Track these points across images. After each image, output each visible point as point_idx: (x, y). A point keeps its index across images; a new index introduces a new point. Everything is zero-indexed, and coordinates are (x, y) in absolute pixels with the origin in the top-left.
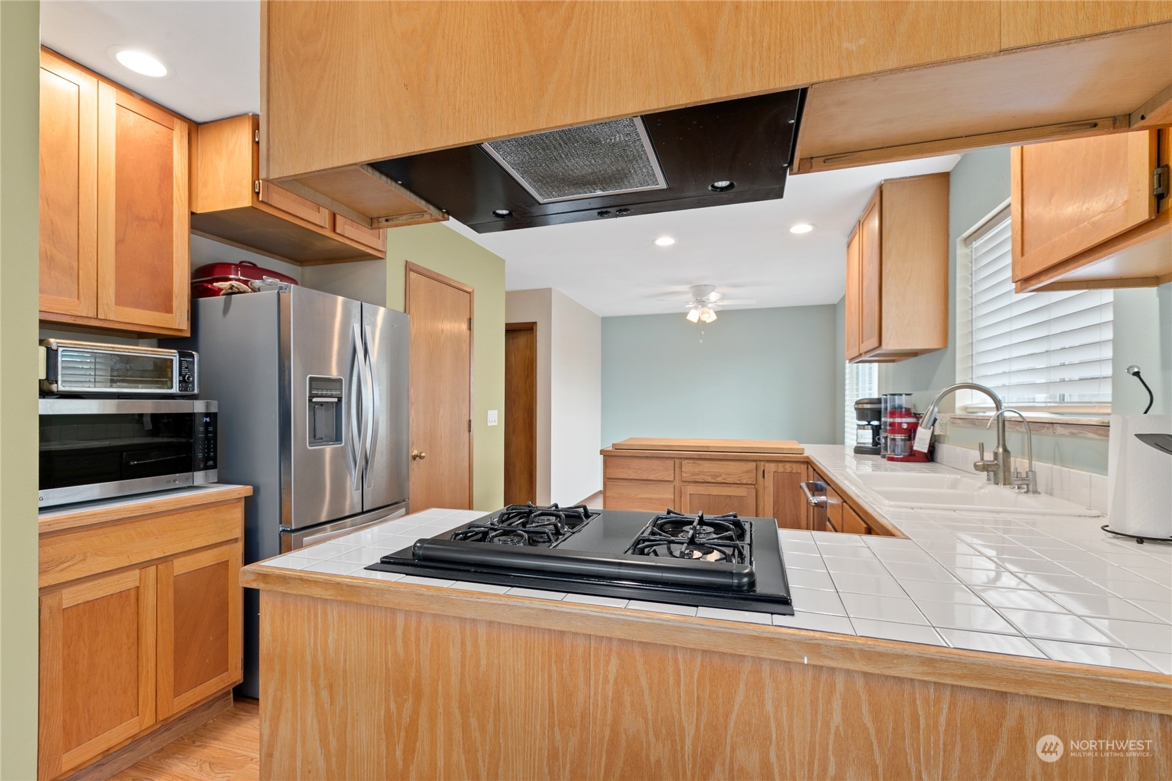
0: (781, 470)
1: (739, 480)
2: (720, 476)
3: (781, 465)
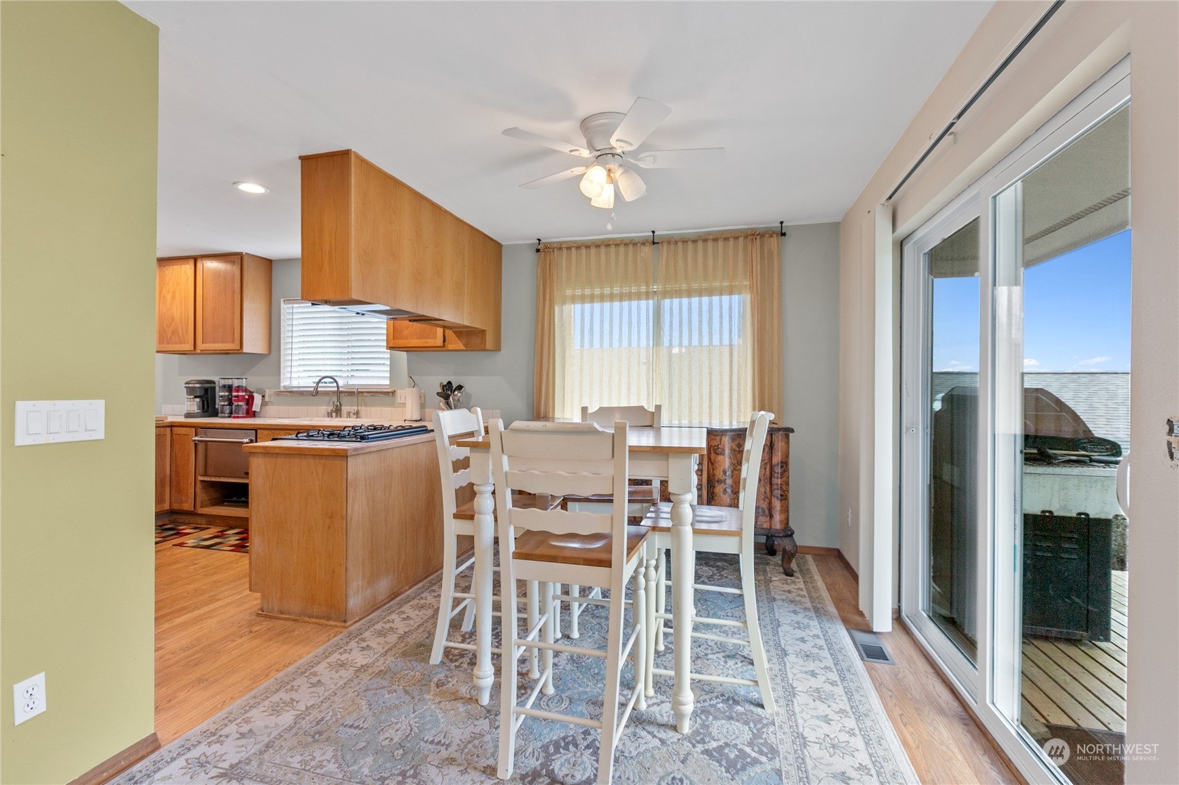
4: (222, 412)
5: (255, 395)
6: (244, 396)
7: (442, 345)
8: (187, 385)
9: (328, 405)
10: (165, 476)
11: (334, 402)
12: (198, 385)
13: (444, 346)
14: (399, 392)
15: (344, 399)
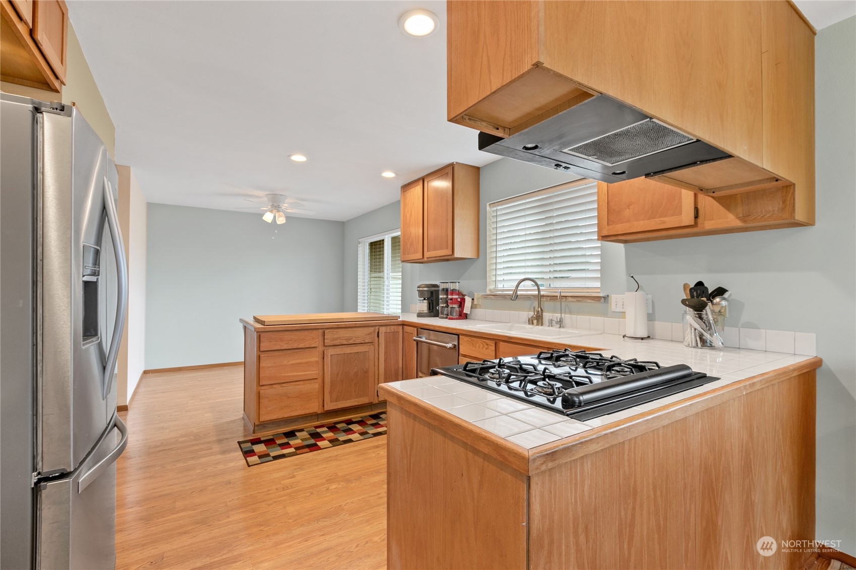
0: (389, 331)
1: (364, 341)
2: (351, 339)
3: (388, 327)
4: (442, 313)
5: (466, 298)
6: (457, 299)
7: (693, 224)
8: (419, 289)
9: (529, 310)
10: (398, 368)
11: (534, 308)
12: (426, 289)
13: (696, 225)
14: (614, 298)
15: (546, 304)
